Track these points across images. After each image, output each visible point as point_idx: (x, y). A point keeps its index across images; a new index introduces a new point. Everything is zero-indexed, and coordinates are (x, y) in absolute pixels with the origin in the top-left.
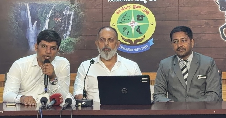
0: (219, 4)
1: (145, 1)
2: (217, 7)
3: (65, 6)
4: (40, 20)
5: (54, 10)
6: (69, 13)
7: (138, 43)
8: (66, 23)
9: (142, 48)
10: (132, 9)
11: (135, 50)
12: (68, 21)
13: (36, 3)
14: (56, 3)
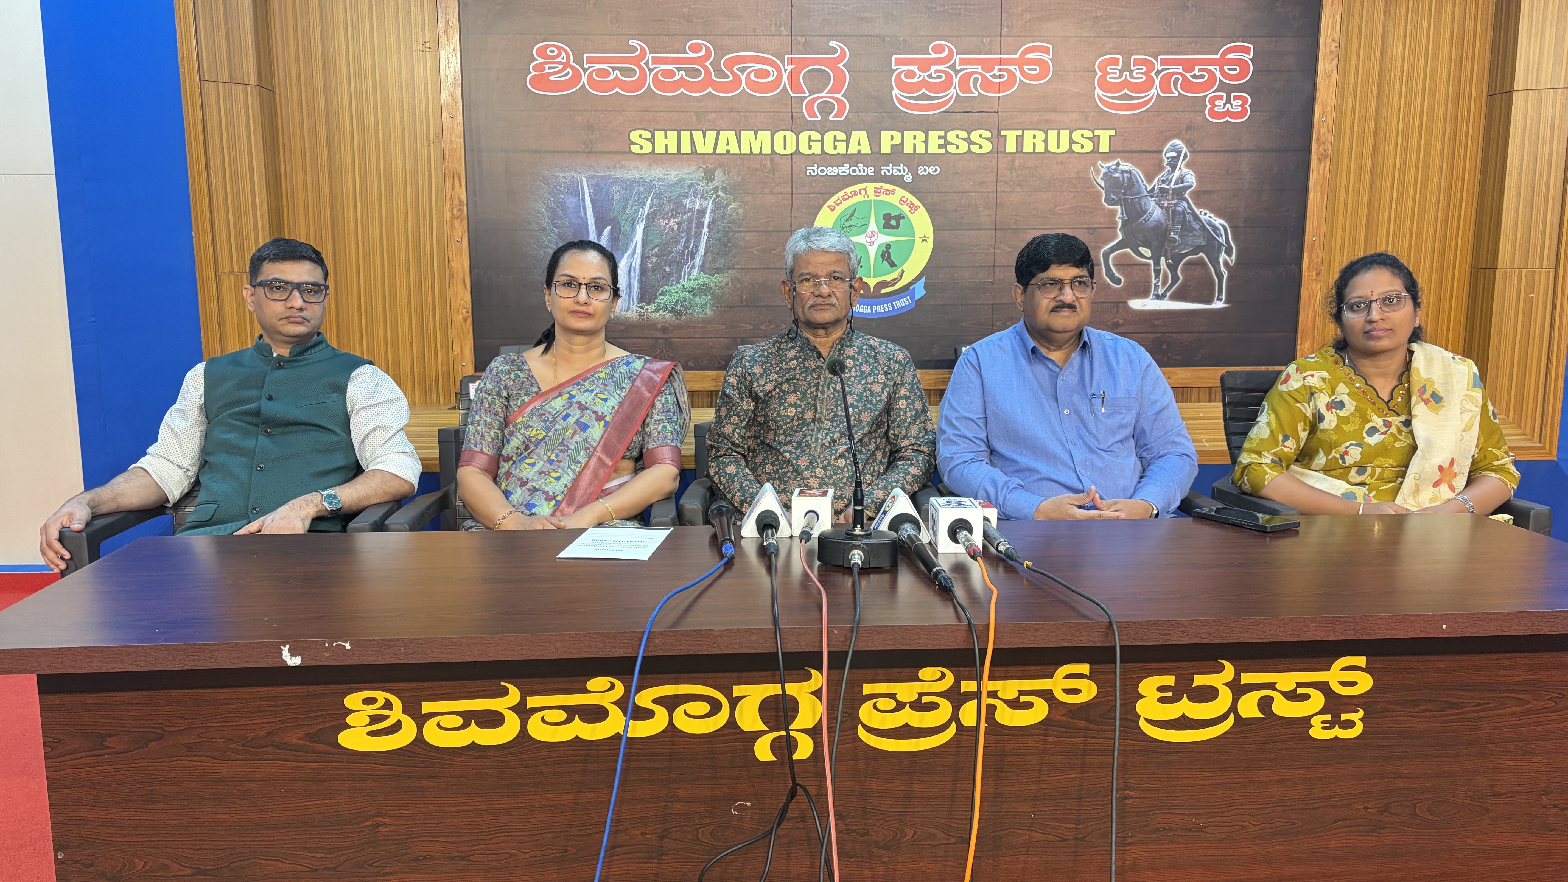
0: (1103, 186)
1: (908, 176)
2: (1099, 195)
3: (690, 187)
4: (619, 222)
5: (659, 196)
6: (701, 205)
7: (884, 291)
8: (691, 233)
9: (894, 303)
10: (872, 197)
11: (876, 311)
12: (696, 228)
13: (607, 173)
14: (662, 176)
